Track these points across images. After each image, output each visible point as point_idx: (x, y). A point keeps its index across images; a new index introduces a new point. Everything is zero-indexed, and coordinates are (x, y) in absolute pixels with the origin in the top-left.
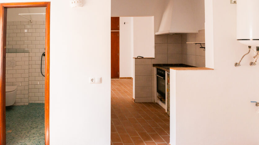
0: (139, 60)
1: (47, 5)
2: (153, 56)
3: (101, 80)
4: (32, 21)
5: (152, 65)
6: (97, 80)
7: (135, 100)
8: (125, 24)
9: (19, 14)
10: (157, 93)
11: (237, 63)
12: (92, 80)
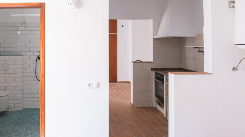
0: (137, 64)
1: (41, 6)
2: (151, 60)
3: (99, 85)
4: (25, 22)
5: (151, 70)
6: (94, 85)
7: (133, 104)
8: (123, 26)
9: (12, 15)
10: (156, 98)
11: (234, 68)
12: (89, 85)
